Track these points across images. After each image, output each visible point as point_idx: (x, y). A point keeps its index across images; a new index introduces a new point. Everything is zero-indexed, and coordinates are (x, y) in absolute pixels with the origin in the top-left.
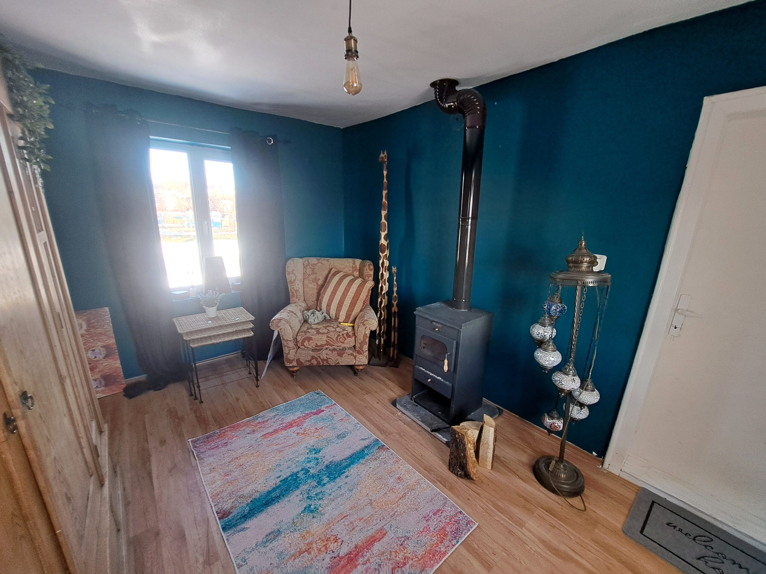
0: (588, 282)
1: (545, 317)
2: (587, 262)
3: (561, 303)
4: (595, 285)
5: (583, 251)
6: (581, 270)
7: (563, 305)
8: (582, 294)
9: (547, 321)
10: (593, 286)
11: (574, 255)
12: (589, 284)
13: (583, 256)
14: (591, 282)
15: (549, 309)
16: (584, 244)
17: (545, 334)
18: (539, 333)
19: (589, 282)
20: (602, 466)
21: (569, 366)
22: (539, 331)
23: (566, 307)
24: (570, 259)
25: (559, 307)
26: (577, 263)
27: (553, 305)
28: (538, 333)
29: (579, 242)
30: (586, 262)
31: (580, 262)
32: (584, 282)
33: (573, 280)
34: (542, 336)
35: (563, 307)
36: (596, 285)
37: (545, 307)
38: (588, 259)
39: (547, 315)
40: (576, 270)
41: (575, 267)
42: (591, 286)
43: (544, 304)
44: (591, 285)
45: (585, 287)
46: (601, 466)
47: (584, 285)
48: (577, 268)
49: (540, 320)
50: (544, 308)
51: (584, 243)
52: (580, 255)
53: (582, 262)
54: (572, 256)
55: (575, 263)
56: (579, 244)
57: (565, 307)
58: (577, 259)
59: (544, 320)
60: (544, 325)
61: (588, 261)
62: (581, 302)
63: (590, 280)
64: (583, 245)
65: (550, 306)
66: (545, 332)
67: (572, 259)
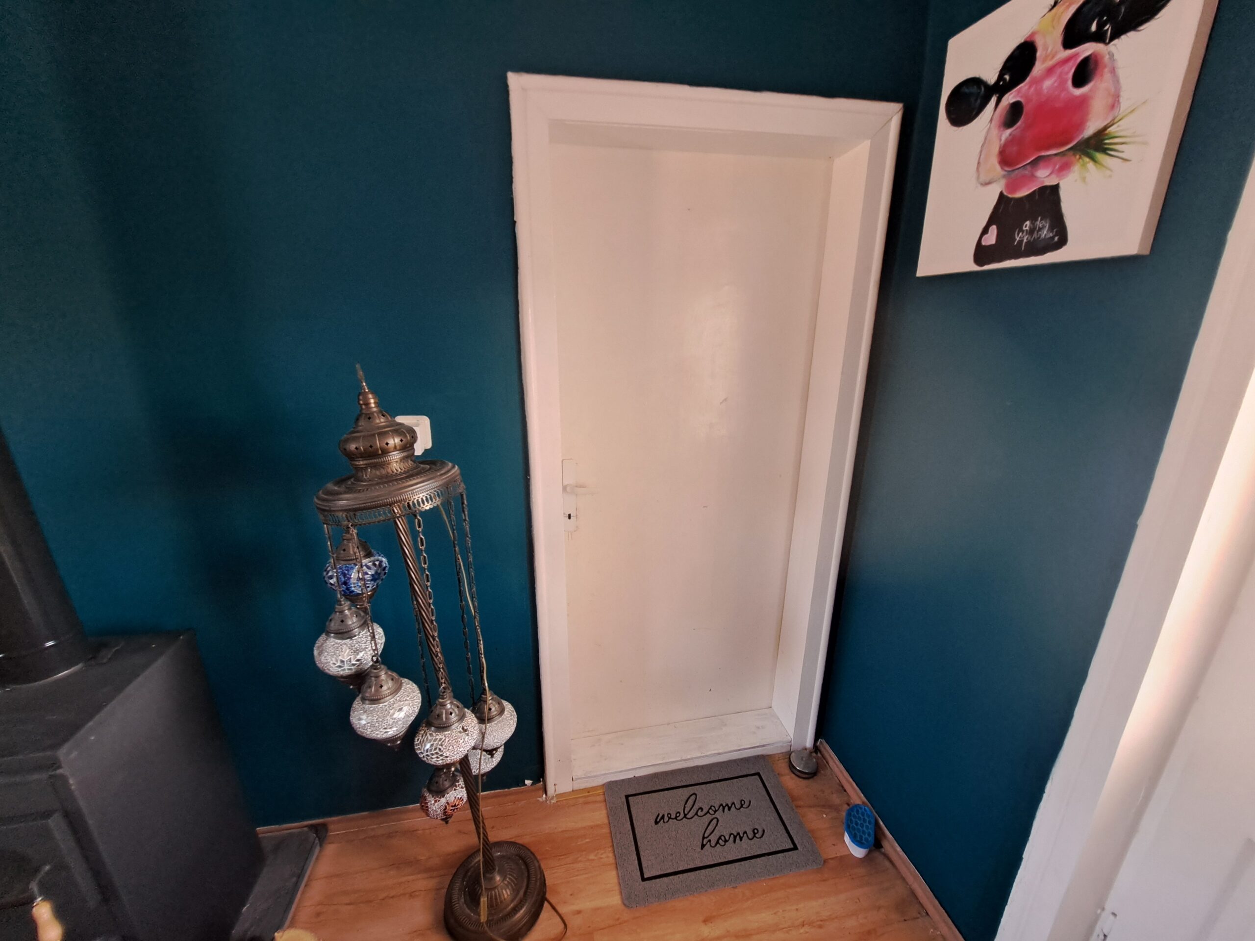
0: (418, 500)
1: (342, 612)
2: (398, 448)
3: (368, 555)
4: (437, 502)
5: (378, 421)
6: (390, 471)
7: (376, 557)
8: (414, 534)
9: (352, 621)
10: (432, 507)
11: (358, 438)
12: (422, 505)
13: (383, 435)
14: (424, 498)
15: (345, 583)
16: (375, 403)
17: (358, 657)
18: (342, 662)
19: (420, 500)
20: (546, 795)
21: (443, 705)
22: (340, 658)
23: (384, 559)
24: (353, 447)
25: (369, 568)
26: (376, 455)
27: (352, 568)
28: (339, 664)
29: (359, 400)
30: (395, 449)
31: (380, 452)
32: (408, 503)
33: (380, 506)
34: (354, 665)
35: (377, 563)
36: (439, 503)
37: (332, 581)
38: (397, 440)
39: (346, 605)
40: (378, 473)
41: (375, 466)
42: (428, 508)
43: (328, 573)
44: (427, 506)
45: (415, 516)
46: (544, 796)
47: (411, 512)
48: (377, 469)
49: (332, 624)
50: (331, 584)
51: (372, 401)
52: (374, 435)
53: (385, 452)
54: (355, 439)
55: (369, 456)
56: (361, 405)
57: (381, 562)
58: (371, 446)
59: (342, 621)
60: (346, 635)
61: (400, 445)
62: (418, 552)
63: (421, 495)
64: (373, 405)
65: (344, 575)
66: (357, 652)
67: (356, 448)
